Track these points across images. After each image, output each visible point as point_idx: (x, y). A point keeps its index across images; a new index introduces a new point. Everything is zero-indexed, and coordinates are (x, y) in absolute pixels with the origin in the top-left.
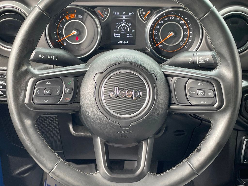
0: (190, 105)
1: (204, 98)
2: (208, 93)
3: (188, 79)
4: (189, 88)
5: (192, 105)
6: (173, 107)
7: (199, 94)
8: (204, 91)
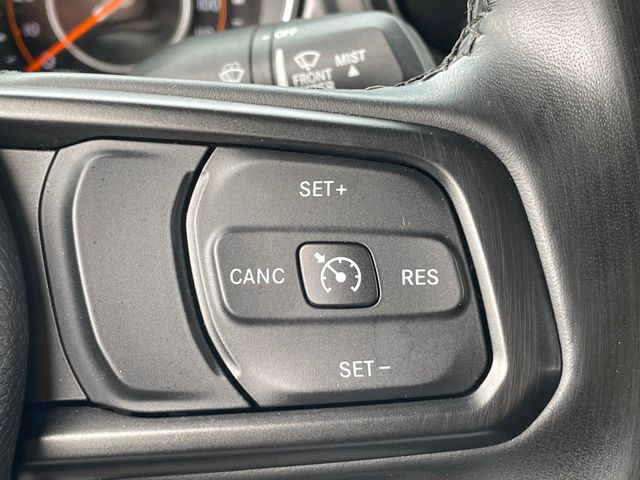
0: (241, 403)
1: (366, 328)
2: (406, 277)
3: (203, 150)
4: (214, 238)
5: (262, 402)
6: (70, 440)
7: (320, 291)
8: (362, 252)
